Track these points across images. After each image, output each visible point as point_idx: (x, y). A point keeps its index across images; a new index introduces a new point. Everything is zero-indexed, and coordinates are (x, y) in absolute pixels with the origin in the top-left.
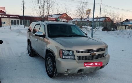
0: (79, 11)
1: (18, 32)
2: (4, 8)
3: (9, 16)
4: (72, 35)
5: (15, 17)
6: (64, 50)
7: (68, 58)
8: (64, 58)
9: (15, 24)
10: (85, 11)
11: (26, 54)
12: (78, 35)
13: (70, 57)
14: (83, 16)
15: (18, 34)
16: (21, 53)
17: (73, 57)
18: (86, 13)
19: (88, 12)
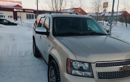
0: (95, 4)
1: (29, 27)
2: (21, 3)
3: (24, 11)
4: (87, 32)
5: (30, 11)
6: (74, 61)
7: (81, 74)
8: (73, 73)
9: (30, 18)
10: (102, 4)
11: (31, 53)
12: (97, 33)
13: (83, 73)
14: (100, 9)
15: (28, 28)
16: (26, 52)
17: (89, 74)
18: (102, 6)
19: (106, 5)
